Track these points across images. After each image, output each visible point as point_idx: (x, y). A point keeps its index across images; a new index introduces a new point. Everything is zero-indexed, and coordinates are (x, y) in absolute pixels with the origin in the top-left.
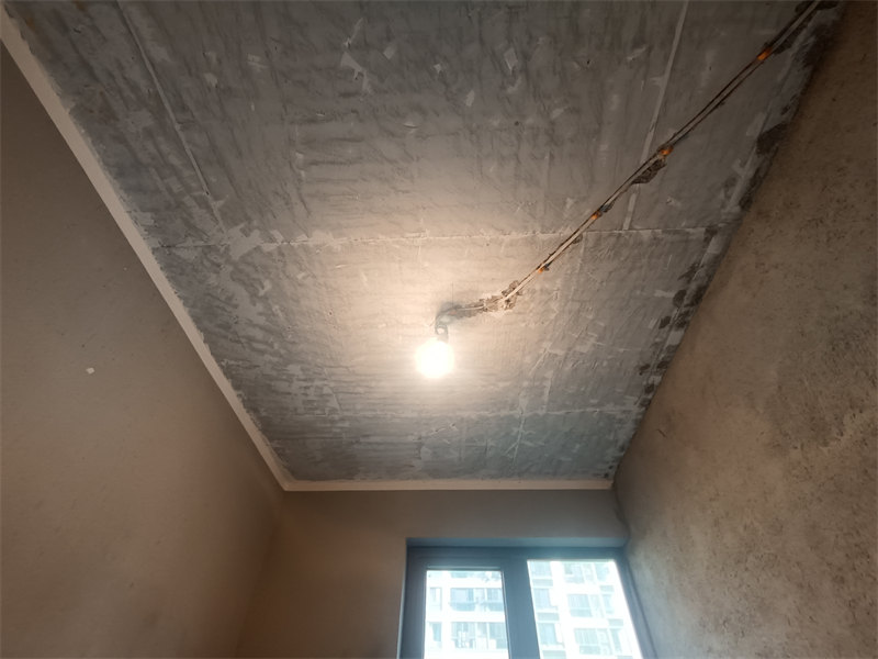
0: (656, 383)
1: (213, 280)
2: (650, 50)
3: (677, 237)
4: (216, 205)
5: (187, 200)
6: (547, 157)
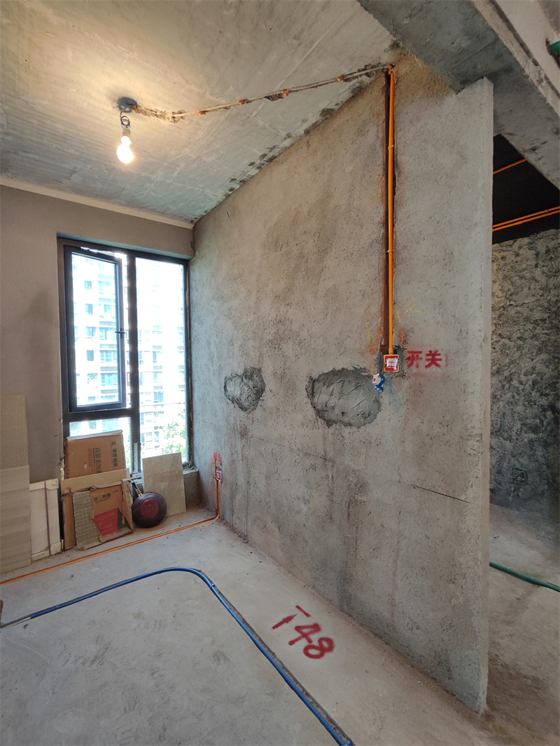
0: (236, 188)
2: (300, 45)
3: (274, 131)
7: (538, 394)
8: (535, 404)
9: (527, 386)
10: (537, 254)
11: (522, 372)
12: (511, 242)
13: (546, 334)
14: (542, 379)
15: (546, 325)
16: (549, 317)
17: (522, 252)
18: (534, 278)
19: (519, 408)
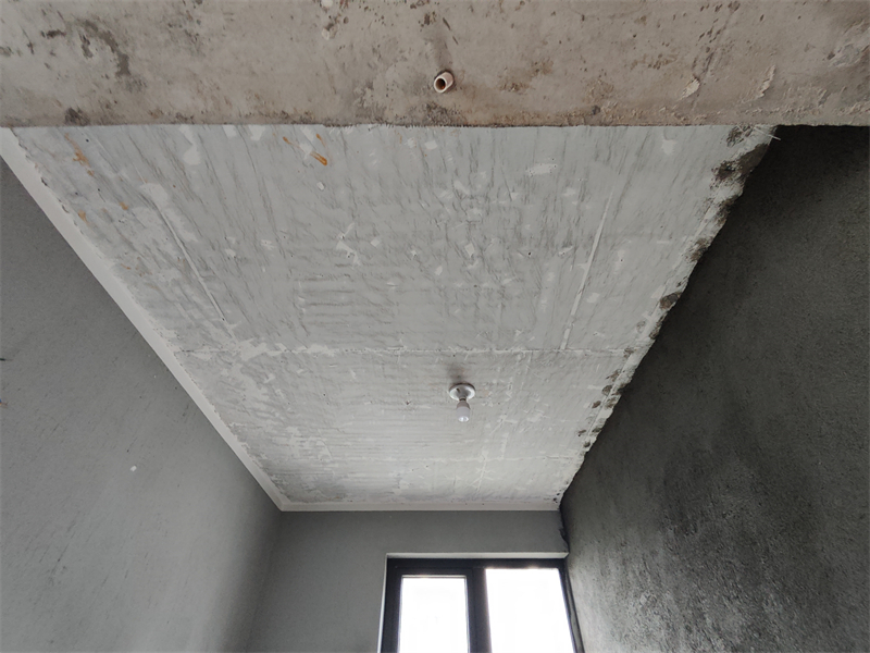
0: (592, 442)
1: (225, 372)
2: (576, 249)
3: (603, 354)
4: (231, 328)
5: (206, 323)
6: (500, 306)
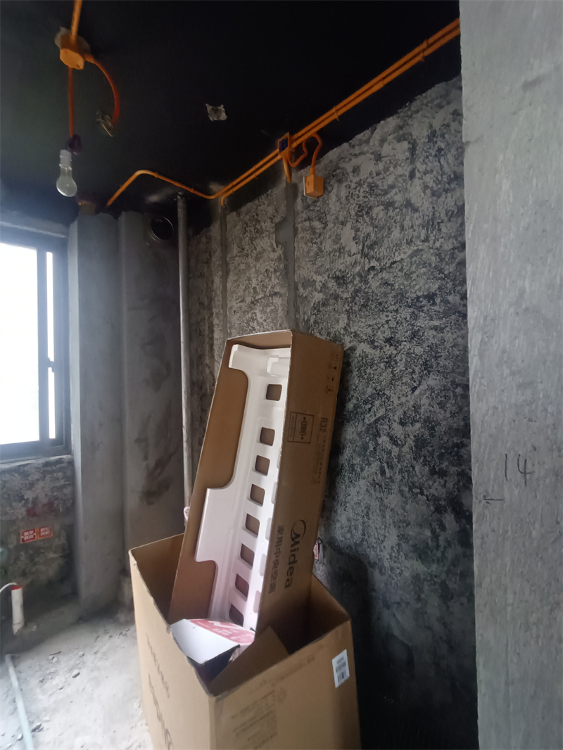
7: (427, 469)
8: (422, 493)
9: (405, 449)
10: (413, 150)
11: (396, 418)
12: (367, 132)
13: (435, 328)
14: (432, 435)
15: (436, 308)
16: (440, 288)
17: (386, 150)
18: (408, 204)
19: (393, 500)
